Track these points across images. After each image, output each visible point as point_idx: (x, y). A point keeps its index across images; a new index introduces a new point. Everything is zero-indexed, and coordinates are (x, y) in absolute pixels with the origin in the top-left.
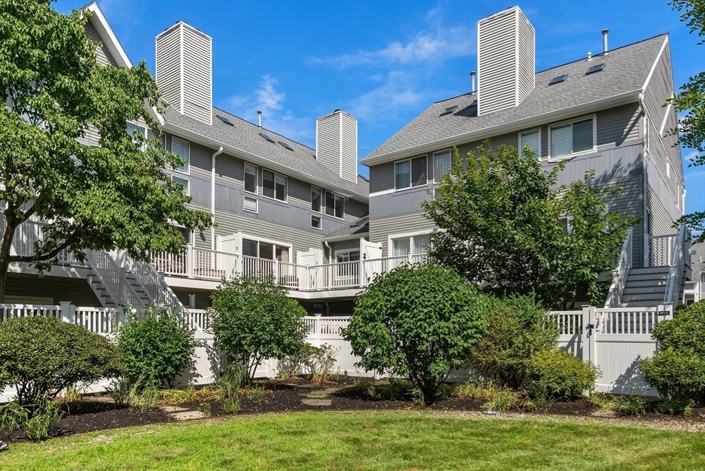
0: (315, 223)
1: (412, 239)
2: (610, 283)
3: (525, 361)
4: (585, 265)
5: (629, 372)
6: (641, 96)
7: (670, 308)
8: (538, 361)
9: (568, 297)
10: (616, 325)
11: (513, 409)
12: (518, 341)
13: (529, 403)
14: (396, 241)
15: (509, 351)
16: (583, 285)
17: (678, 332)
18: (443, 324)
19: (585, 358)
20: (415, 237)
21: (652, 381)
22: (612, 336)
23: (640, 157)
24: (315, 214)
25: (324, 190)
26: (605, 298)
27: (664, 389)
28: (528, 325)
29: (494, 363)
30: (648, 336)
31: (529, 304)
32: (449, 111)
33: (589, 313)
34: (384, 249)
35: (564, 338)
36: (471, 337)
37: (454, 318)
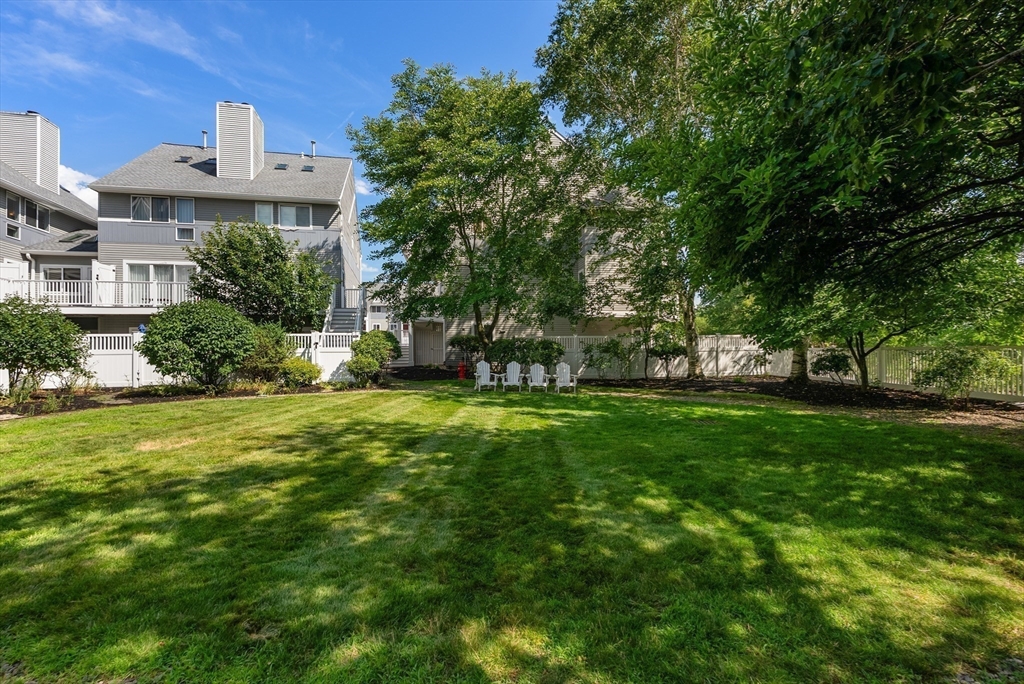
0: (12, 231)
1: (151, 267)
2: (325, 316)
3: (279, 365)
4: (312, 306)
5: (338, 369)
6: (339, 203)
7: (358, 334)
8: (288, 363)
9: (300, 325)
10: (329, 343)
11: (276, 393)
12: (271, 353)
13: (285, 389)
14: (132, 267)
15: (266, 359)
16: (309, 318)
17: (363, 346)
18: (229, 342)
19: (313, 362)
20: (155, 266)
21: (351, 371)
22: (329, 349)
23: (339, 239)
24: (13, 223)
25: (23, 198)
26: (322, 327)
27: (357, 375)
28: (278, 342)
29: (257, 367)
30: (348, 349)
31: (276, 328)
32: (184, 160)
33: (315, 336)
34: (118, 272)
35: (300, 351)
36: (248, 350)
37: (237, 338)
